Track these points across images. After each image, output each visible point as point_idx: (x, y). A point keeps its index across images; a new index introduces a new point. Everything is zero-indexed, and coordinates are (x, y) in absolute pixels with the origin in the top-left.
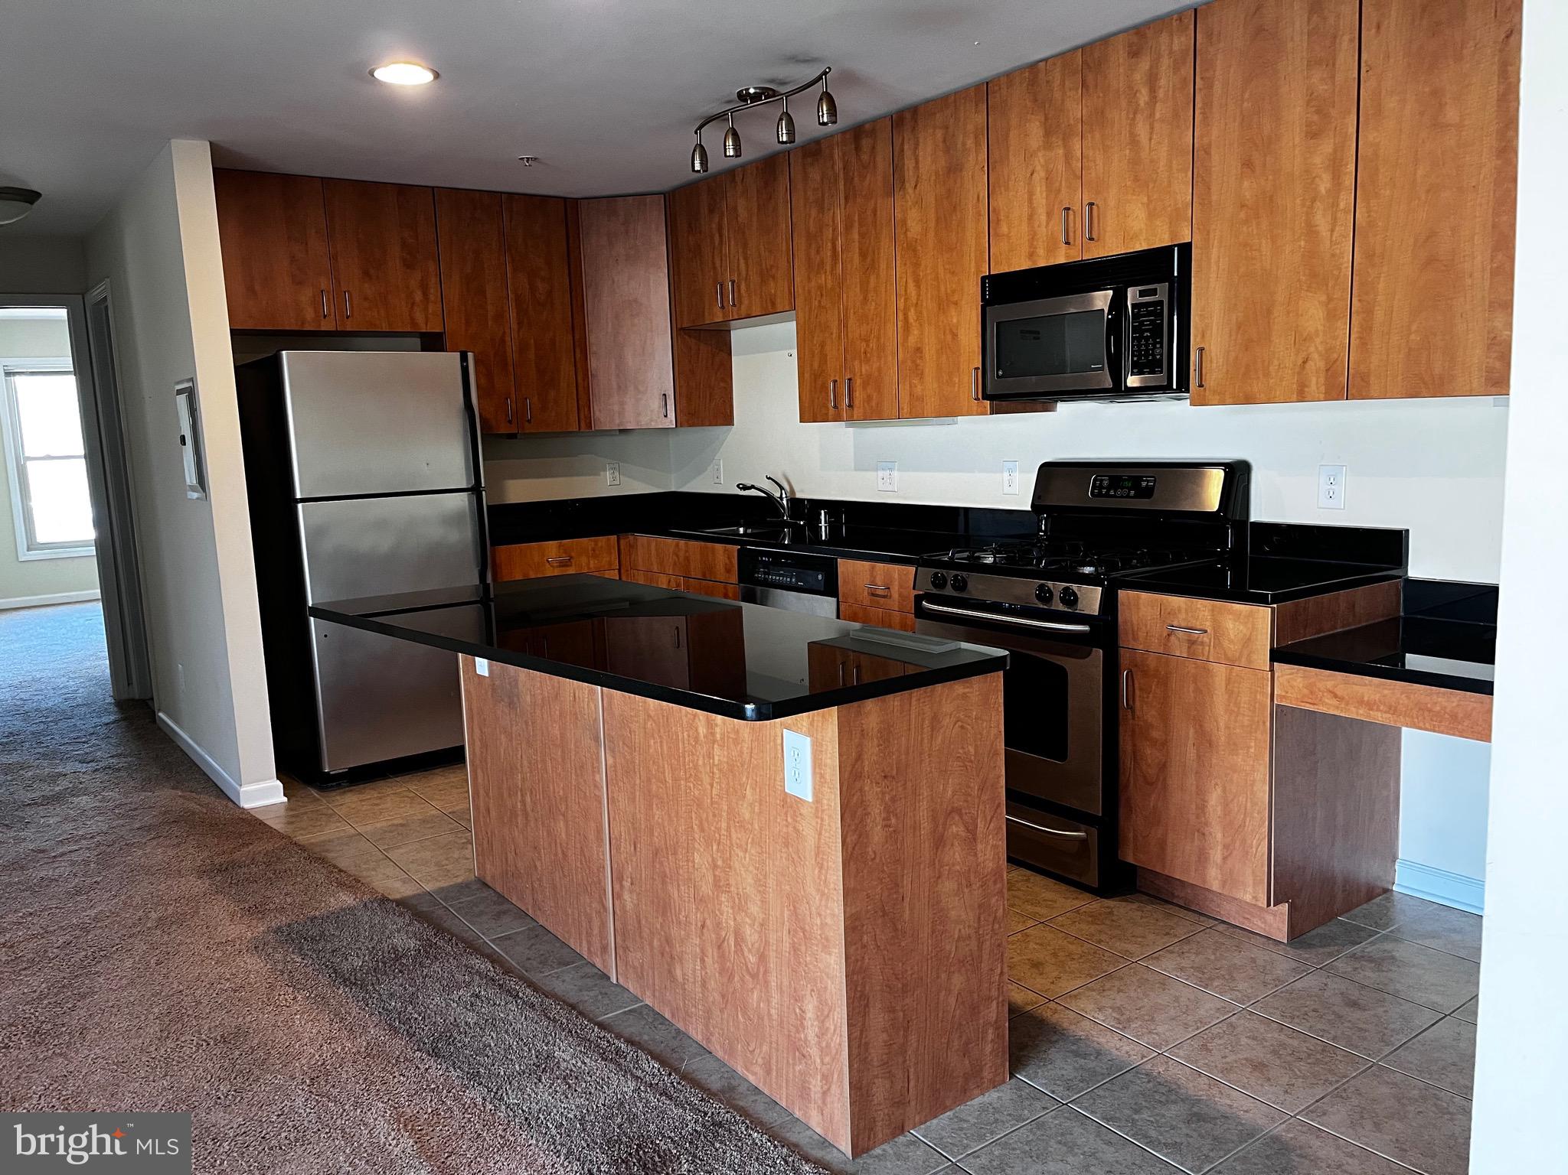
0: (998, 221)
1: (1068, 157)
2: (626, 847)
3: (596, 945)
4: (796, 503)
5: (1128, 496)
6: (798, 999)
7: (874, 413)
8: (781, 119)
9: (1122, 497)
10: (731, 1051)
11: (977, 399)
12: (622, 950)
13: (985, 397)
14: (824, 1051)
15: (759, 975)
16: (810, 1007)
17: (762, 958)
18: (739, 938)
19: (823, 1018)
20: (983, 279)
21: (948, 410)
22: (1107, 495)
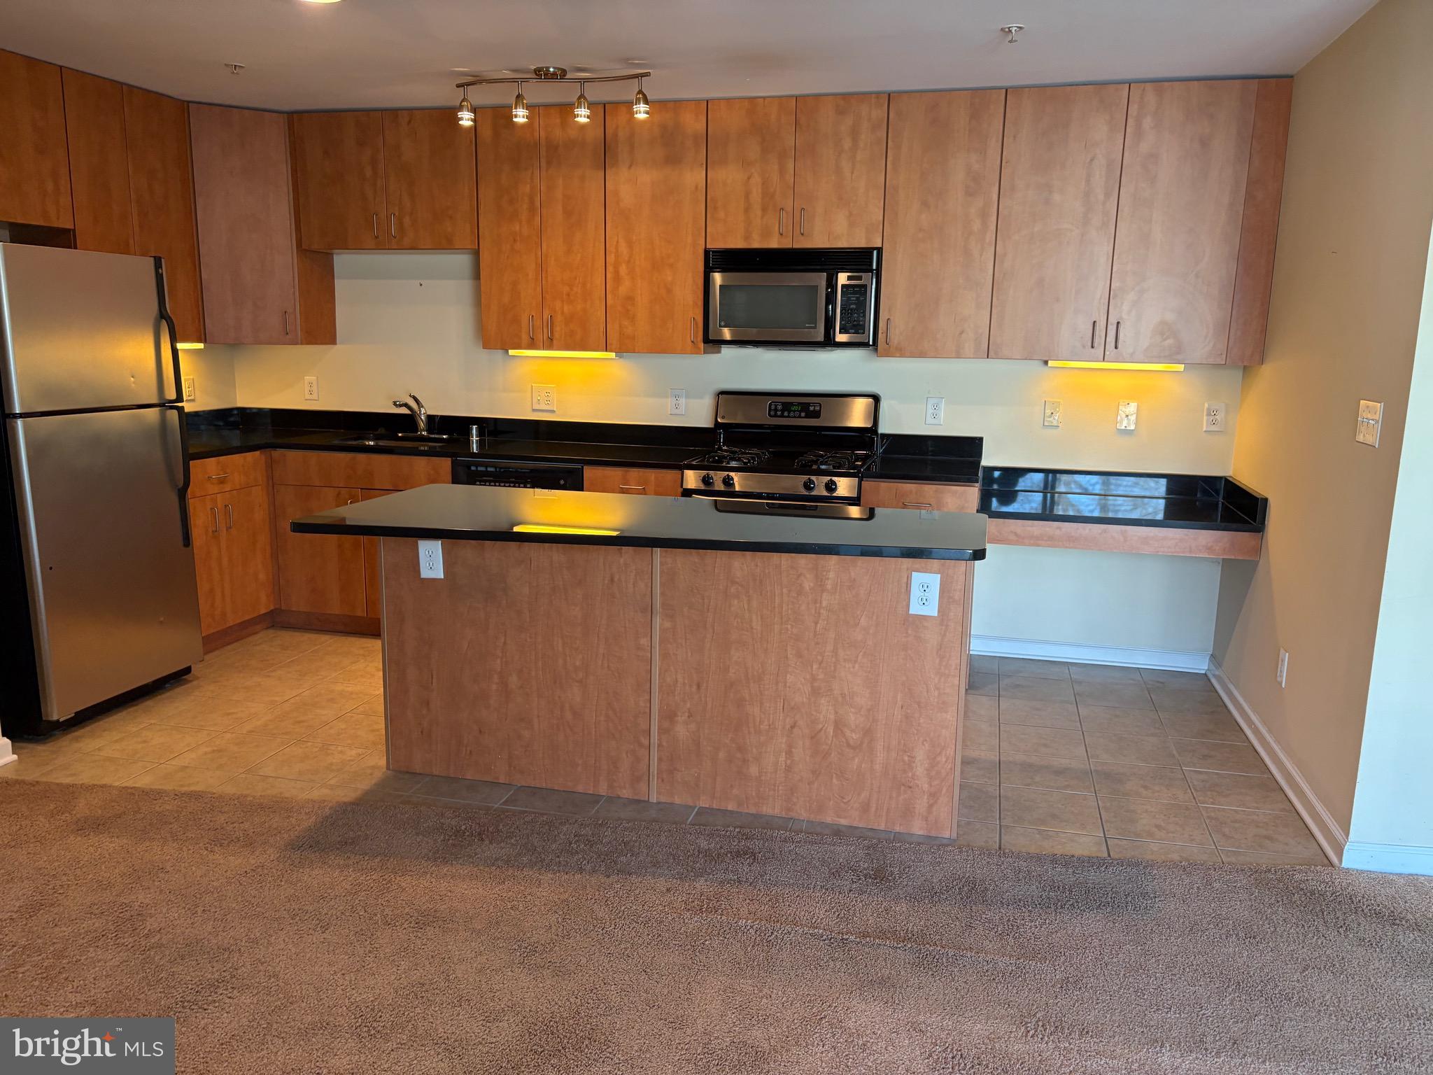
0: (715, 208)
1: (782, 171)
5: (800, 417)
6: (907, 751)
7: (578, 345)
9: (795, 417)
10: (820, 809)
11: (694, 341)
14: (933, 778)
15: (863, 745)
16: (921, 752)
17: (868, 732)
18: (840, 725)
19: (934, 756)
20: (707, 250)
22: (782, 416)
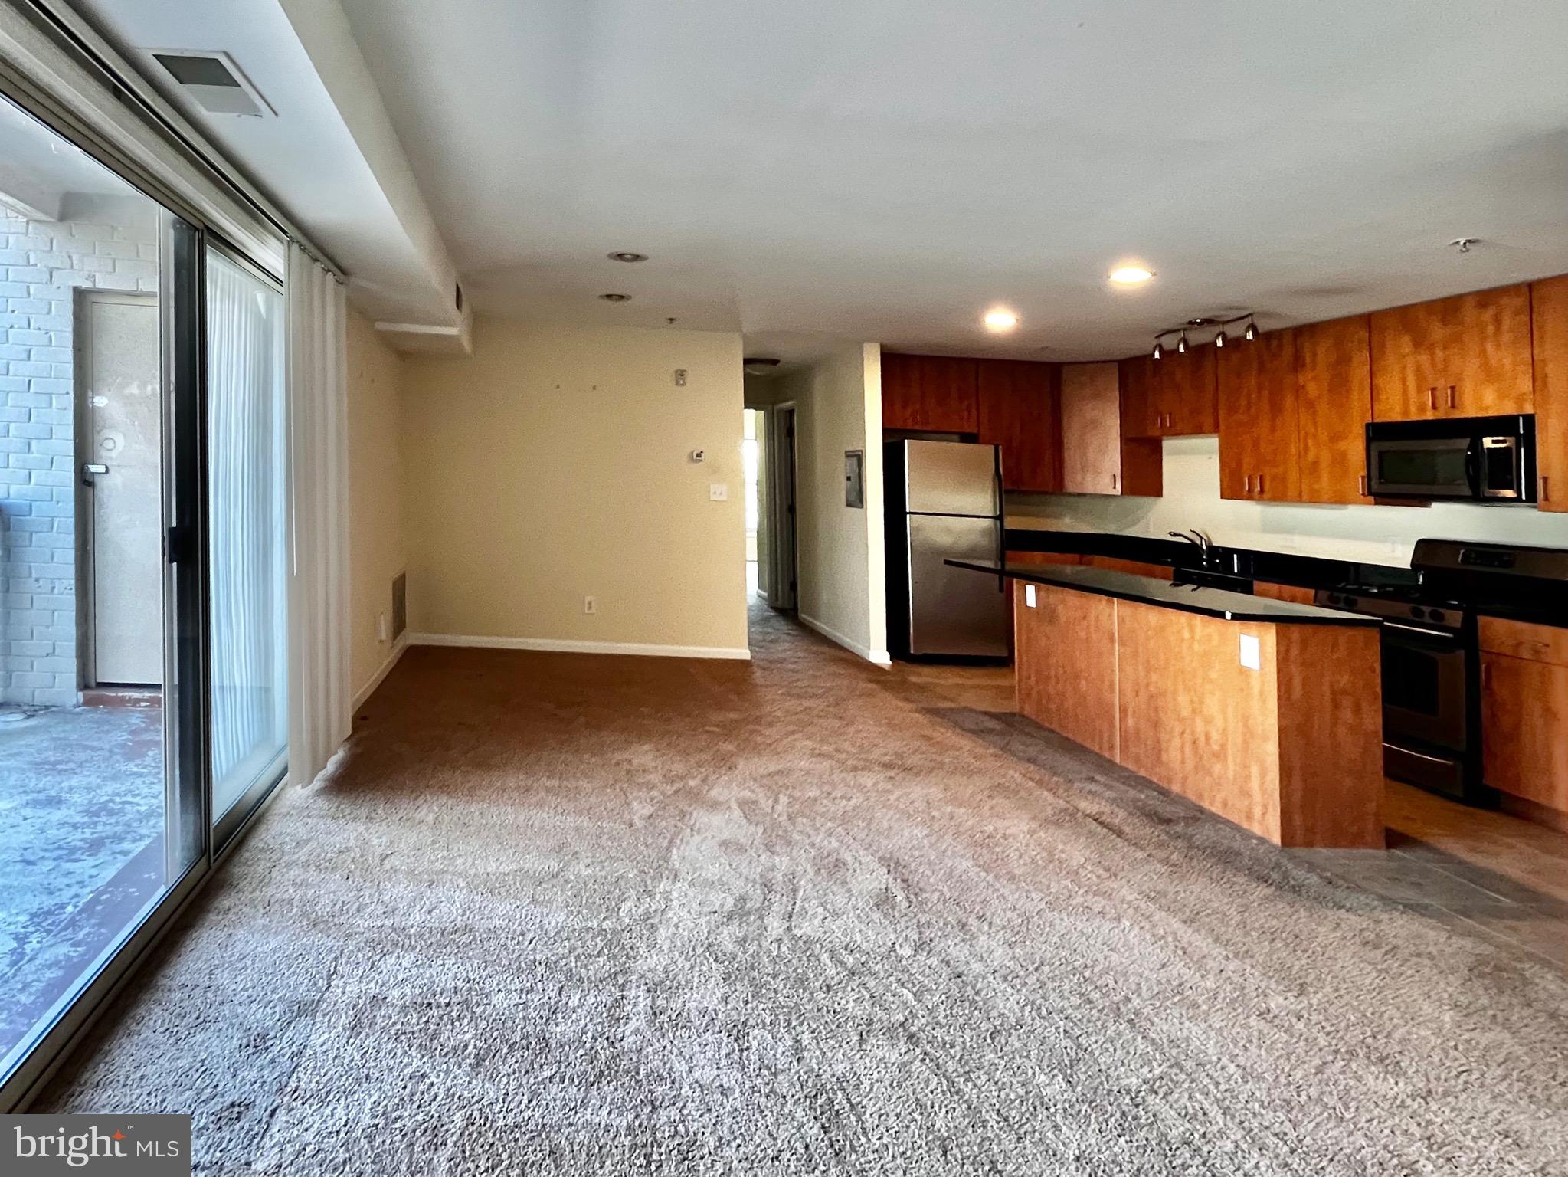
1: (1433, 359)
2: (1130, 694)
3: (1106, 746)
4: (1213, 550)
5: (1492, 565)
6: (1246, 766)
7: (1280, 497)
8: (1218, 335)
10: (1201, 796)
11: (1363, 494)
12: (1124, 748)
13: (1370, 493)
14: (1264, 792)
15: (1220, 755)
16: (1255, 770)
17: (1223, 746)
18: (1208, 738)
19: (1263, 774)
20: (1368, 425)
21: (1340, 500)
22: (1474, 562)
